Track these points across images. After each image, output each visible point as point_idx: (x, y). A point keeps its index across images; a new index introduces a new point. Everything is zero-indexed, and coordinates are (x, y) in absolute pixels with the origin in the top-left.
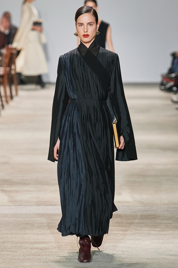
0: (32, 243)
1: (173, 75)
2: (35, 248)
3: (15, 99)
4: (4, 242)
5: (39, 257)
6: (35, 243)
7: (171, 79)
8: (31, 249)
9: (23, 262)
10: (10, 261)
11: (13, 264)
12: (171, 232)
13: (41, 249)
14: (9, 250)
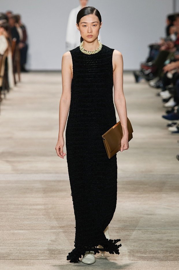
0: (31, 205)
1: (150, 64)
2: (34, 209)
3: (18, 84)
4: (7, 204)
5: (37, 216)
6: (34, 205)
7: (148, 67)
8: (31, 210)
9: (23, 221)
10: (12, 220)
11: (15, 222)
12: (147, 195)
13: (39, 210)
14: (12, 211)
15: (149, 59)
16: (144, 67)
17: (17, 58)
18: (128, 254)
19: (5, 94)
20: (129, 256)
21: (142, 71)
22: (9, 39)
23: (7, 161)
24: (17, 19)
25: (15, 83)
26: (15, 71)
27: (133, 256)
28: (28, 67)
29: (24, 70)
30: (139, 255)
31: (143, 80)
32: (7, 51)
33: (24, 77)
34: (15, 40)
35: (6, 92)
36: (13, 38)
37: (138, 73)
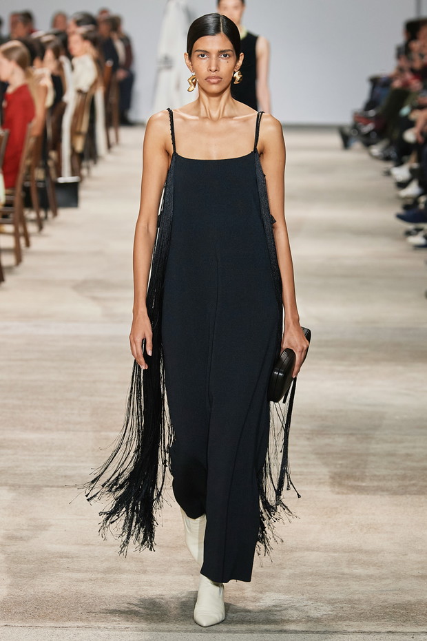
1: (372, 113)
3: (115, 149)
4: (94, 382)
7: (368, 120)
15: (370, 105)
16: (360, 119)
17: (114, 99)
18: (331, 480)
19: (88, 168)
20: (332, 485)
21: (355, 127)
22: (99, 63)
23: (94, 299)
24: (115, 23)
25: (109, 146)
26: (109, 124)
27: (340, 484)
28: (133, 115)
29: (125, 122)
30: (352, 483)
31: (357, 145)
32: (94, 86)
33: (126, 134)
34: (109, 63)
35: (91, 163)
36: (106, 60)
37: (347, 131)
